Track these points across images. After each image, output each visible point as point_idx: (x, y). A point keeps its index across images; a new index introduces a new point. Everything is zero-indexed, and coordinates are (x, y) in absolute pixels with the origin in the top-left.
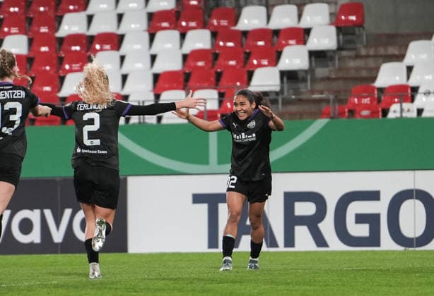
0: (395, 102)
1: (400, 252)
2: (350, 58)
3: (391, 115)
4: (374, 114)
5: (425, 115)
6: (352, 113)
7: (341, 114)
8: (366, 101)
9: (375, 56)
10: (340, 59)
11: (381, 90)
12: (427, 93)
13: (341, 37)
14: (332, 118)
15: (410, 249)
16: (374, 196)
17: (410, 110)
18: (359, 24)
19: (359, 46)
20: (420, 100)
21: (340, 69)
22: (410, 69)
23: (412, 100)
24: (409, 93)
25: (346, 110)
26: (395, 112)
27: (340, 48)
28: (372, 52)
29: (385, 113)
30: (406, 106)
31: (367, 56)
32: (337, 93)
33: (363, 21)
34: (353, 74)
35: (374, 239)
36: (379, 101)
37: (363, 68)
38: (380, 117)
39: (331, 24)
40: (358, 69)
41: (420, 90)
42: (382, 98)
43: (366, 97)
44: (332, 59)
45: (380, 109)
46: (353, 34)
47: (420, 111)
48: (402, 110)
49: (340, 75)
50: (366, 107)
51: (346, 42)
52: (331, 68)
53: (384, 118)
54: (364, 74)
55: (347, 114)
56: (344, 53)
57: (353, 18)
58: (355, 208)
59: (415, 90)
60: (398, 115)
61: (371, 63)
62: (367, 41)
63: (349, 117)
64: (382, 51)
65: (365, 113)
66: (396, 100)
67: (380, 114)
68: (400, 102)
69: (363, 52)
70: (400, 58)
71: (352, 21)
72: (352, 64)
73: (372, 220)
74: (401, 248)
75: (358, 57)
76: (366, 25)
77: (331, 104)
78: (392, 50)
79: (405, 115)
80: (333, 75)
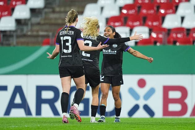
2: (50, 12)
19: (54, 6)
21: (45, 19)
31: (60, 12)
34: (53, 21)
40: (56, 19)
49: (47, 21)
52: (40, 18)
54: (60, 21)
56: (46, 10)
72: (52, 16)
75: (54, 12)
80: (42, 22)
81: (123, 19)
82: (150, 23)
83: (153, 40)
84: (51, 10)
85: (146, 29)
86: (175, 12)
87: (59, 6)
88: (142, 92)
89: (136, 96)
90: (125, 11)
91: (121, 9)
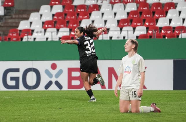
0: (25, 35)
1: (26, 91)
2: (9, 18)
3: (24, 40)
4: (18, 40)
5: (36, 40)
6: (10, 39)
7: (6, 39)
8: (15, 35)
9: (19, 18)
10: (5, 19)
11: (20, 31)
12: (37, 32)
13: (6, 11)
14: (2, 41)
15: (31, 90)
16: (17, 70)
17: (31, 38)
18: (12, 6)
19: (12, 14)
20: (35, 35)
21: (5, 23)
22: (31, 23)
23: (32, 34)
24: (30, 32)
25: (7, 38)
26: (25, 39)
27: (5, 15)
28: (17, 16)
29: (22, 39)
30: (30, 37)
31: (15, 18)
32: (4, 32)
33: (14, 5)
34: (10, 24)
35: (17, 86)
36: (20, 35)
37: (14, 23)
38: (20, 41)
39: (2, 6)
40: (12, 23)
41: (35, 31)
42: (21, 34)
43: (15, 33)
44: (2, 19)
45: (20, 38)
46: (10, 10)
47: (35, 39)
48: (28, 38)
49: (6, 25)
50: (15, 37)
51: (8, 13)
52: (2, 22)
53: (21, 41)
54: (14, 25)
55: (8, 40)
56: (7, 17)
57: (10, 4)
58: (10, 75)
59: (33, 31)
60: (26, 40)
61: (17, 21)
62: (15, 12)
63: (8, 41)
64: (21, 16)
65: (14, 39)
66: (26, 34)
67: (20, 39)
68: (27, 35)
69: (14, 16)
70: (27, 19)
71: (9, 5)
72: (10, 21)
73: (16, 79)
74: (27, 90)
75: (12, 18)
76: (15, 6)
77: (2, 36)
78: (25, 16)
79: (29, 40)
80: (2, 25)
81: (53, 22)
82: (71, 25)
83: (71, 37)
84: (10, 17)
85: (68, 29)
86: (88, 18)
87: (15, 14)
88: (54, 72)
89: (50, 75)
90: (55, 17)
91: (53, 15)
